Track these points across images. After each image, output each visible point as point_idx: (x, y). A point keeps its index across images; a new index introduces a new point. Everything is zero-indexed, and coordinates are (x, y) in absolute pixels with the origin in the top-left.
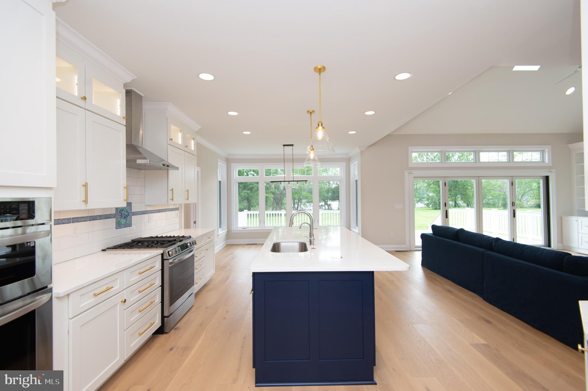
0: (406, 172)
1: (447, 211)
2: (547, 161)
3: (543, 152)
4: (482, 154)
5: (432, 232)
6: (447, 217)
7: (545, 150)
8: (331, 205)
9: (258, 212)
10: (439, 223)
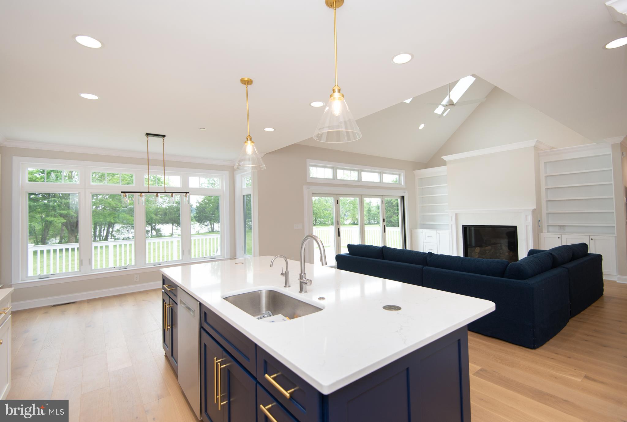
0: (305, 188)
1: (339, 229)
2: (402, 183)
3: (400, 175)
4: (363, 173)
5: (348, 252)
6: (339, 236)
7: (401, 174)
8: (161, 230)
9: (76, 246)
10: (356, 242)
